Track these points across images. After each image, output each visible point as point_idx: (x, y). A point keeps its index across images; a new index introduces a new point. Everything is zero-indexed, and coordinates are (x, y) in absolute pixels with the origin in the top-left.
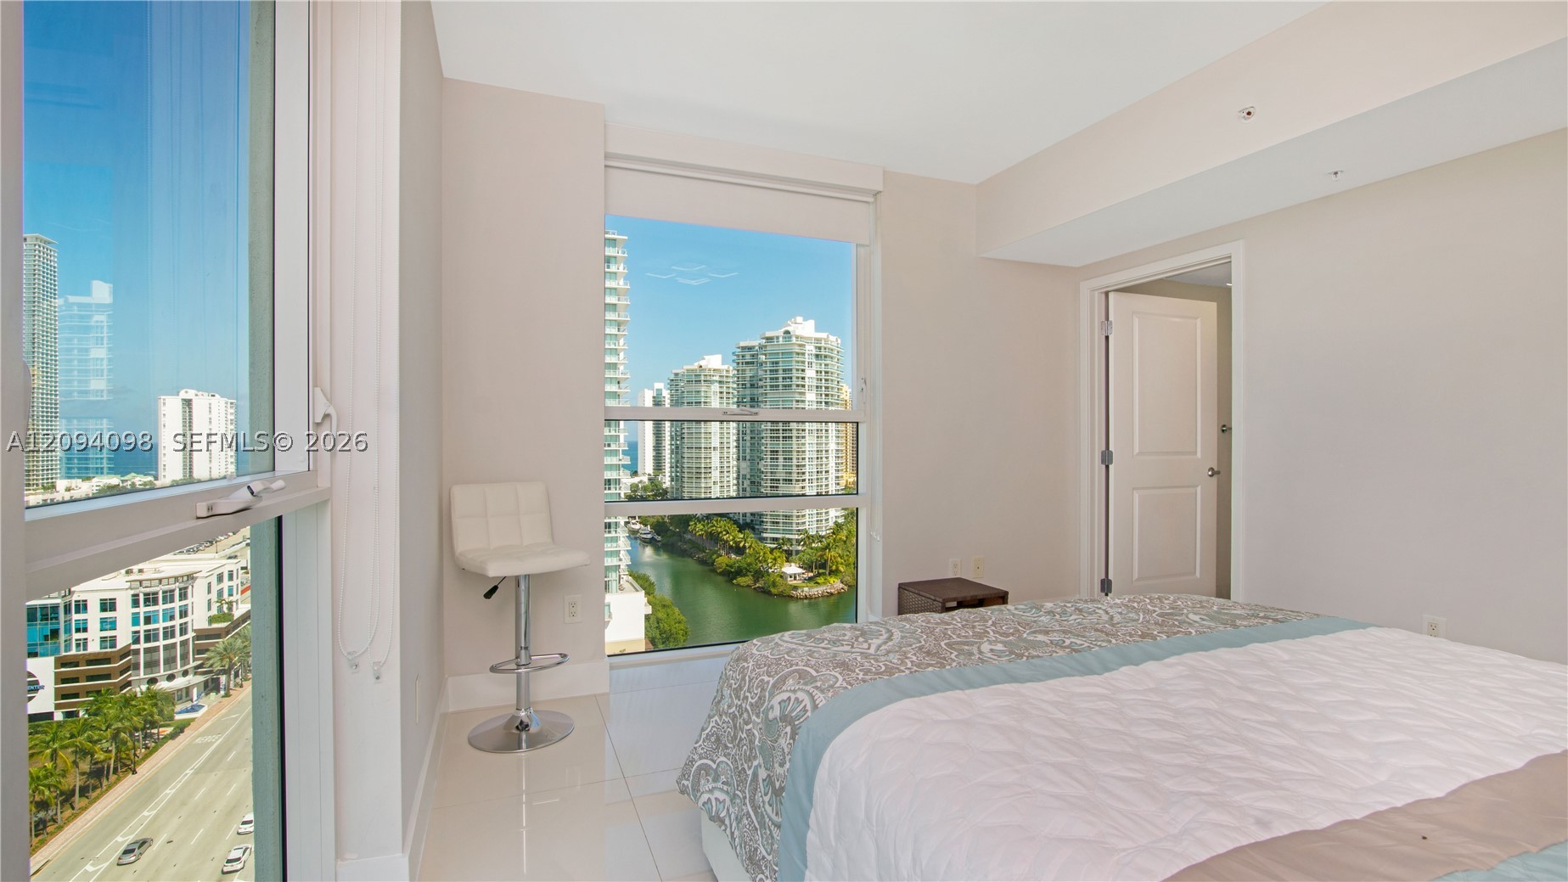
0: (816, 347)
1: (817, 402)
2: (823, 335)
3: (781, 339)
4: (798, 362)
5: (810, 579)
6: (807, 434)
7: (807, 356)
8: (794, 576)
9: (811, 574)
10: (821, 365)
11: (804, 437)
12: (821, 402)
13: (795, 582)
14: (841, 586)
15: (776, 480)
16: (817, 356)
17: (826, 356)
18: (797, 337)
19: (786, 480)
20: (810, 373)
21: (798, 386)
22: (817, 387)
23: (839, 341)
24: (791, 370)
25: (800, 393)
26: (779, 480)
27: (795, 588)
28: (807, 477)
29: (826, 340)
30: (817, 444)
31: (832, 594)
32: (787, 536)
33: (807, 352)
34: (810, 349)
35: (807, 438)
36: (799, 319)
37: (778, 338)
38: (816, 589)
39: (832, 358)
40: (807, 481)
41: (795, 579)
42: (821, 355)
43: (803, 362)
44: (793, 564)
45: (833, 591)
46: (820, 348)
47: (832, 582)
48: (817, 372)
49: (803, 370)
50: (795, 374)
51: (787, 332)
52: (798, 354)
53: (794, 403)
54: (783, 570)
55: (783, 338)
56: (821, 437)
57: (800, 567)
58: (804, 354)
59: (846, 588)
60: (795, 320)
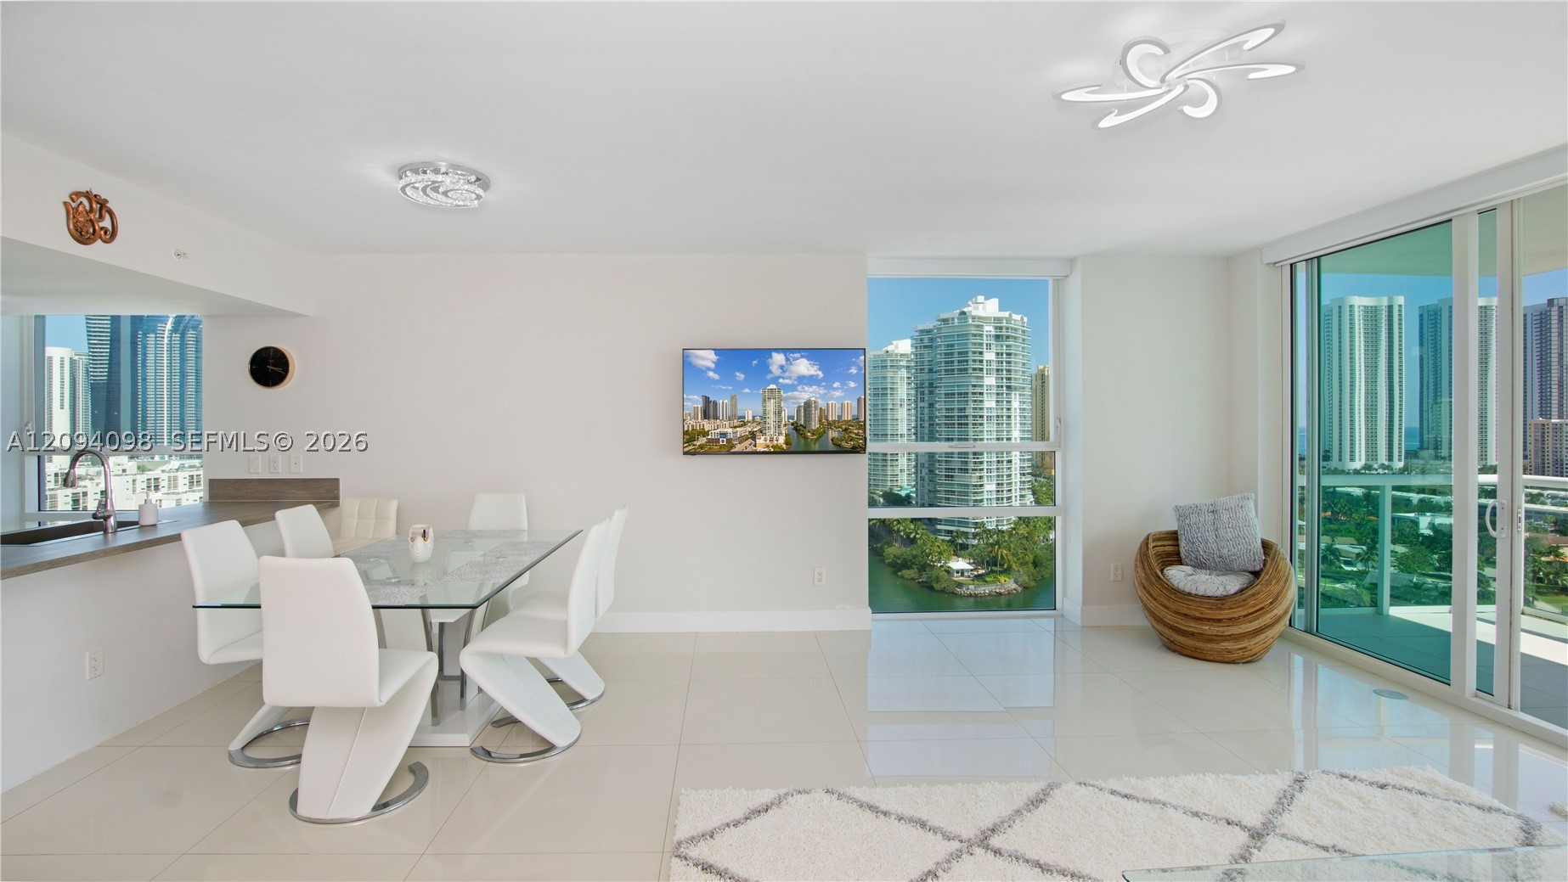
0: (996, 328)
1: (998, 387)
2: (1006, 314)
3: (956, 321)
4: (975, 344)
5: (979, 577)
6: (985, 421)
7: (985, 338)
8: (962, 572)
9: (981, 572)
10: (1002, 346)
11: (981, 424)
12: (1002, 387)
13: (961, 578)
14: (1014, 586)
15: (952, 469)
16: (997, 337)
17: (1008, 337)
18: (974, 318)
19: (961, 469)
20: (989, 356)
21: (974, 369)
22: (998, 370)
23: (1025, 319)
24: (967, 352)
25: (977, 377)
26: (954, 469)
27: (960, 585)
28: (985, 466)
29: (1009, 320)
30: (997, 431)
31: (1000, 594)
32: (962, 529)
33: (985, 333)
34: (989, 329)
35: (985, 425)
36: (981, 298)
37: (953, 319)
38: (983, 588)
39: (1015, 338)
40: (985, 470)
41: (962, 575)
42: (1002, 336)
43: (981, 344)
44: (960, 559)
45: (1002, 591)
46: (1001, 328)
47: (1002, 581)
48: (998, 354)
49: (981, 353)
50: (971, 357)
51: (963, 313)
52: (975, 335)
53: (970, 388)
54: (949, 565)
55: (958, 319)
56: (1002, 424)
57: (969, 563)
58: (981, 335)
59: (1020, 589)
60: (976, 299)
